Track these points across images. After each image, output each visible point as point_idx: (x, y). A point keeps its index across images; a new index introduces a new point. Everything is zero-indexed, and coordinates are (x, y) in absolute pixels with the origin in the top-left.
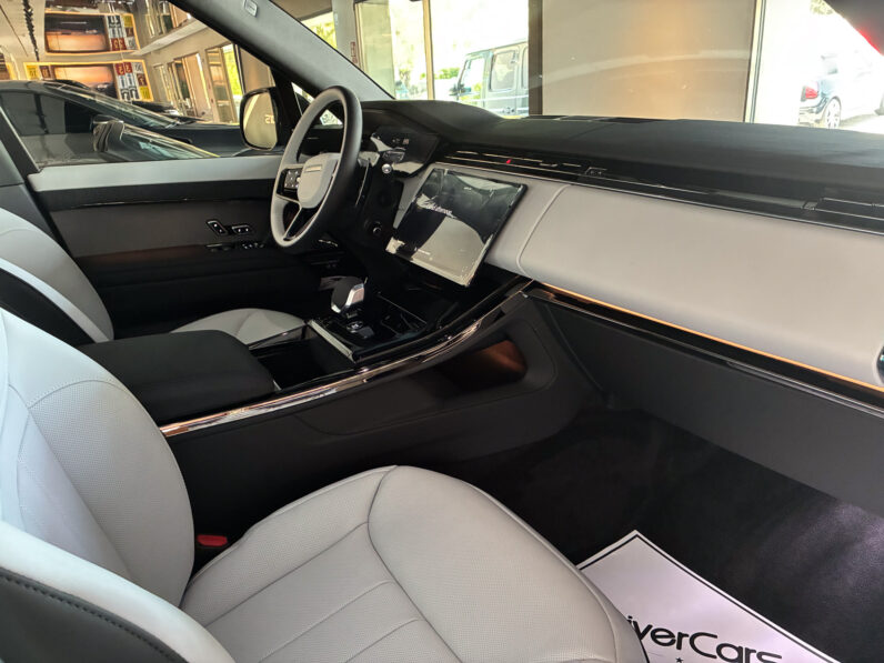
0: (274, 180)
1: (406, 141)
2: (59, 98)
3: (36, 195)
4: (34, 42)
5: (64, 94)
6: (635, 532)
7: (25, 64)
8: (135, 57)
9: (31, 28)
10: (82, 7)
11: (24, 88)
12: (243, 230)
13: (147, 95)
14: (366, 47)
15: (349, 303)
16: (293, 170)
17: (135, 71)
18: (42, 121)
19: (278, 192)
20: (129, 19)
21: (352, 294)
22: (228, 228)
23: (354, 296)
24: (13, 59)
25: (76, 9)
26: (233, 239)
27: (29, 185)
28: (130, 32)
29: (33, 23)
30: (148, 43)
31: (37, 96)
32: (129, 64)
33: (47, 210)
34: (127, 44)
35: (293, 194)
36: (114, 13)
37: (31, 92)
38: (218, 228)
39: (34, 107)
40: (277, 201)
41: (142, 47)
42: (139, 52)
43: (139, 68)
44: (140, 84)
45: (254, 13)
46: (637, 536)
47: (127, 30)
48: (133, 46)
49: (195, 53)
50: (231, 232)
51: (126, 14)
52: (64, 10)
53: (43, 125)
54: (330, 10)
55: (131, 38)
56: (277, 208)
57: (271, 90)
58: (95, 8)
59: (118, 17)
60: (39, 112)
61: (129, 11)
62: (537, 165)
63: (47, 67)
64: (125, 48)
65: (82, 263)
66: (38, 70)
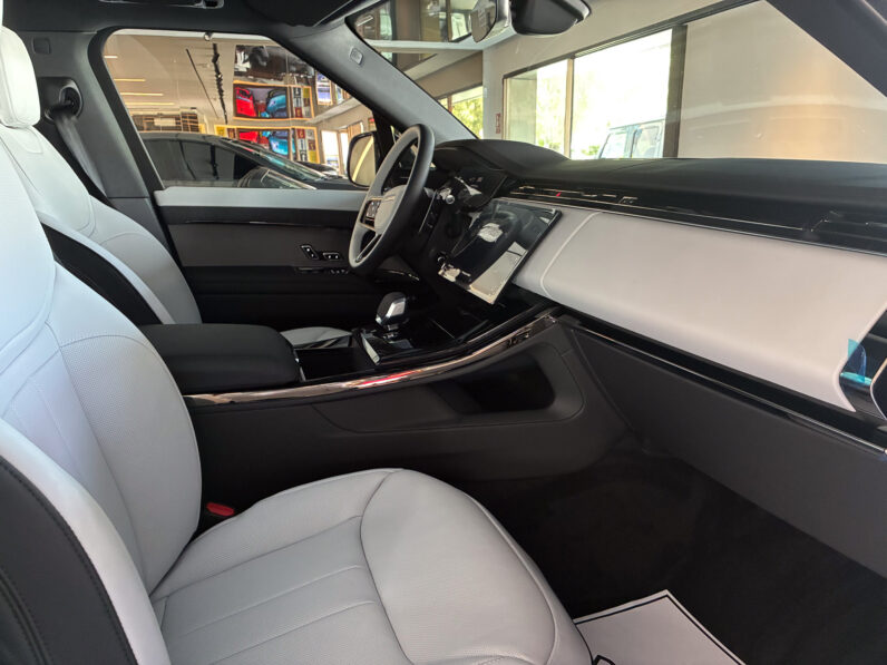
0: (358, 213)
1: (480, 179)
2: (229, 151)
3: (158, 209)
4: (223, 105)
5: (234, 147)
6: (666, 592)
7: (215, 126)
8: (309, 125)
9: (221, 92)
10: (270, 78)
11: (202, 140)
12: (333, 257)
13: (314, 157)
14: (510, 121)
15: (389, 314)
16: (376, 202)
17: (308, 137)
18: (215, 169)
19: (361, 221)
20: (307, 91)
21: (393, 306)
22: (320, 254)
23: (394, 309)
24: (206, 121)
25: (264, 80)
26: (323, 264)
27: (153, 200)
28: (307, 103)
29: (223, 87)
30: (322, 112)
31: (213, 148)
32: (303, 130)
33: (166, 222)
34: (304, 113)
35: (371, 223)
36: (297, 85)
37: (208, 144)
38: (311, 252)
39: (209, 157)
40: (359, 228)
41: (316, 114)
42: (314, 119)
43: (311, 133)
44: (310, 148)
45: (359, 61)
46: (667, 596)
47: (305, 100)
48: (309, 115)
49: (359, 122)
50: (322, 258)
51: (306, 87)
52: (254, 81)
53: (215, 174)
54: (481, 84)
55: (307, 108)
56: (357, 235)
57: (374, 133)
58: (281, 80)
59: (299, 89)
60: (213, 162)
61: (308, 84)
62: (579, 196)
63: (233, 130)
64: (301, 116)
65: (186, 271)
66: (226, 132)
